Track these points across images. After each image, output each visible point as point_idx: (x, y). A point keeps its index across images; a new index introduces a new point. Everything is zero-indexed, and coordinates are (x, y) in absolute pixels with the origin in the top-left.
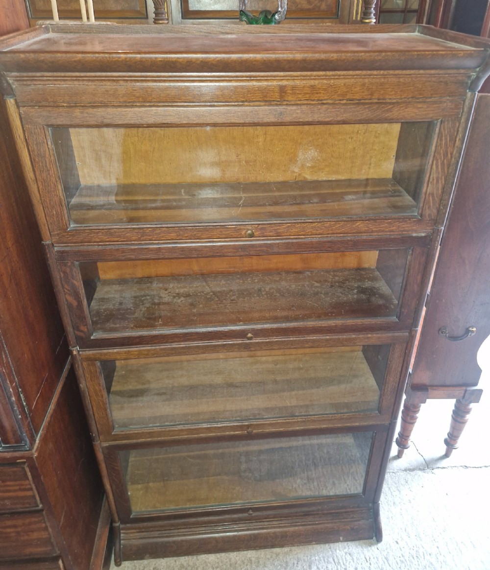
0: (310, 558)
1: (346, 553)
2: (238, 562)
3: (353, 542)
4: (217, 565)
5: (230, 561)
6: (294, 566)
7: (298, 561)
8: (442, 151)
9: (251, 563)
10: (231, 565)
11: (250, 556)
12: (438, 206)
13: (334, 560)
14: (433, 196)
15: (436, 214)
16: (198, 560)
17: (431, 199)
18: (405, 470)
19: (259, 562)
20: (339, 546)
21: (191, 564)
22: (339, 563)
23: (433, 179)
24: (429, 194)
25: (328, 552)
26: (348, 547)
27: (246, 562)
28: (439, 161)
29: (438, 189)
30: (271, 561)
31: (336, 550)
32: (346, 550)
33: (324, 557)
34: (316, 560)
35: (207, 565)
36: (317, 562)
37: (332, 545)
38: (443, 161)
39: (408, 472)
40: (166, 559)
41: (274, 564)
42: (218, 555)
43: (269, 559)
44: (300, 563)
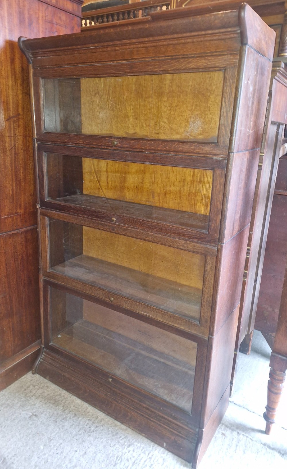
0: (134, 442)
1: (161, 457)
2: (90, 413)
3: (173, 455)
4: (78, 406)
5: (86, 410)
6: (119, 438)
7: (125, 438)
9: (96, 419)
10: (85, 411)
11: (99, 415)
13: (149, 454)
16: (71, 397)
18: (265, 445)
19: (101, 421)
20: (160, 449)
21: (66, 396)
22: (151, 458)
25: (150, 447)
26: (167, 455)
27: (94, 416)
30: (109, 426)
31: (156, 450)
32: (163, 455)
33: (143, 448)
34: (137, 445)
35: (72, 403)
36: (136, 447)
37: (156, 446)
39: (266, 447)
40: (56, 386)
41: (109, 429)
42: (83, 402)
43: (108, 424)
44: (125, 439)
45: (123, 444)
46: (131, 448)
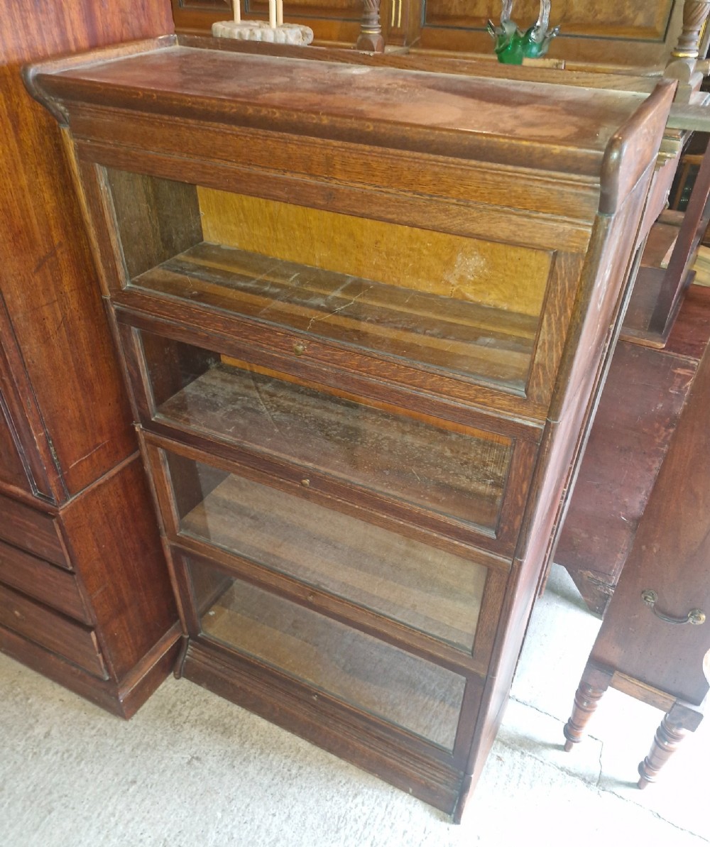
0: (362, 788)
1: (406, 809)
2: (286, 744)
3: (424, 804)
4: (264, 733)
5: (279, 738)
6: (339, 784)
7: (347, 782)
9: (297, 753)
10: (277, 741)
11: (301, 745)
13: (387, 807)
16: (249, 718)
18: (562, 769)
19: (306, 757)
20: (403, 797)
21: (241, 716)
22: (390, 813)
25: (387, 795)
26: (415, 804)
27: (293, 748)
30: (319, 764)
31: (397, 798)
32: (409, 806)
33: (378, 797)
34: (367, 793)
35: (253, 728)
36: (367, 797)
37: (397, 791)
39: (564, 773)
40: (221, 699)
41: (319, 769)
42: (271, 725)
43: (318, 761)
44: (348, 785)
45: (345, 793)
46: (359, 799)
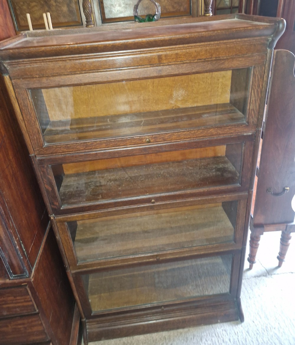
0: (201, 335)
1: (223, 330)
2: (158, 339)
3: (227, 323)
4: (145, 341)
5: (153, 339)
6: (191, 340)
8: (256, 84)
9: (166, 339)
10: (153, 341)
11: (165, 335)
12: (257, 116)
13: (216, 335)
14: (254, 110)
15: (257, 121)
16: (133, 339)
17: (253, 112)
18: (255, 277)
19: (170, 338)
20: (218, 326)
21: (129, 342)
22: (219, 336)
23: (253, 101)
24: (251, 110)
25: (212, 330)
26: (224, 326)
27: (162, 339)
28: (255, 90)
29: (256, 106)
31: (216, 328)
32: (223, 328)
33: (209, 333)
34: (204, 335)
35: (139, 342)
36: (206, 337)
37: (214, 325)
38: (258, 90)
40: (114, 340)
41: (179, 340)
42: (145, 335)
43: (176, 336)
44: (195, 338)
45: (197, 342)
46: (204, 340)
